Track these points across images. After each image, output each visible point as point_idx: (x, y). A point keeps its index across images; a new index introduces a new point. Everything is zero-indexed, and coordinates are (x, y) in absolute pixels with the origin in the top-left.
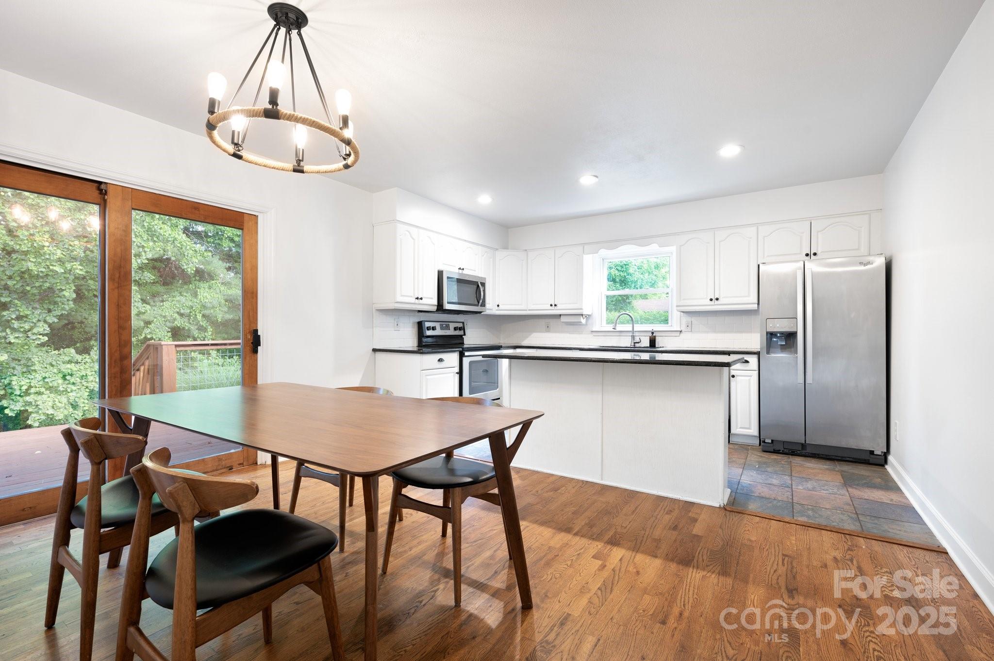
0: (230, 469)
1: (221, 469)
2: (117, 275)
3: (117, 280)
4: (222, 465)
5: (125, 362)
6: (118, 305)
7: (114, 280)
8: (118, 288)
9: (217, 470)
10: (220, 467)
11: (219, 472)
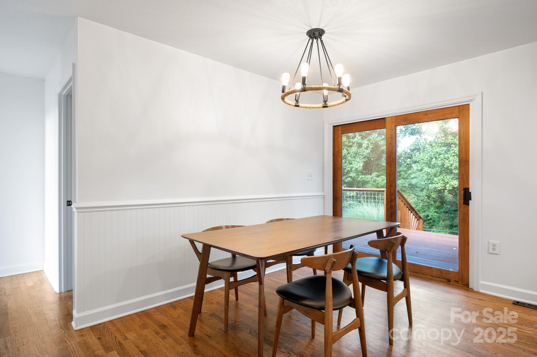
0: (448, 281)
1: (442, 278)
2: (389, 161)
3: (389, 163)
4: (443, 276)
5: (393, 203)
6: (390, 175)
7: (388, 163)
8: (390, 166)
9: (439, 278)
10: (442, 277)
11: (441, 280)
